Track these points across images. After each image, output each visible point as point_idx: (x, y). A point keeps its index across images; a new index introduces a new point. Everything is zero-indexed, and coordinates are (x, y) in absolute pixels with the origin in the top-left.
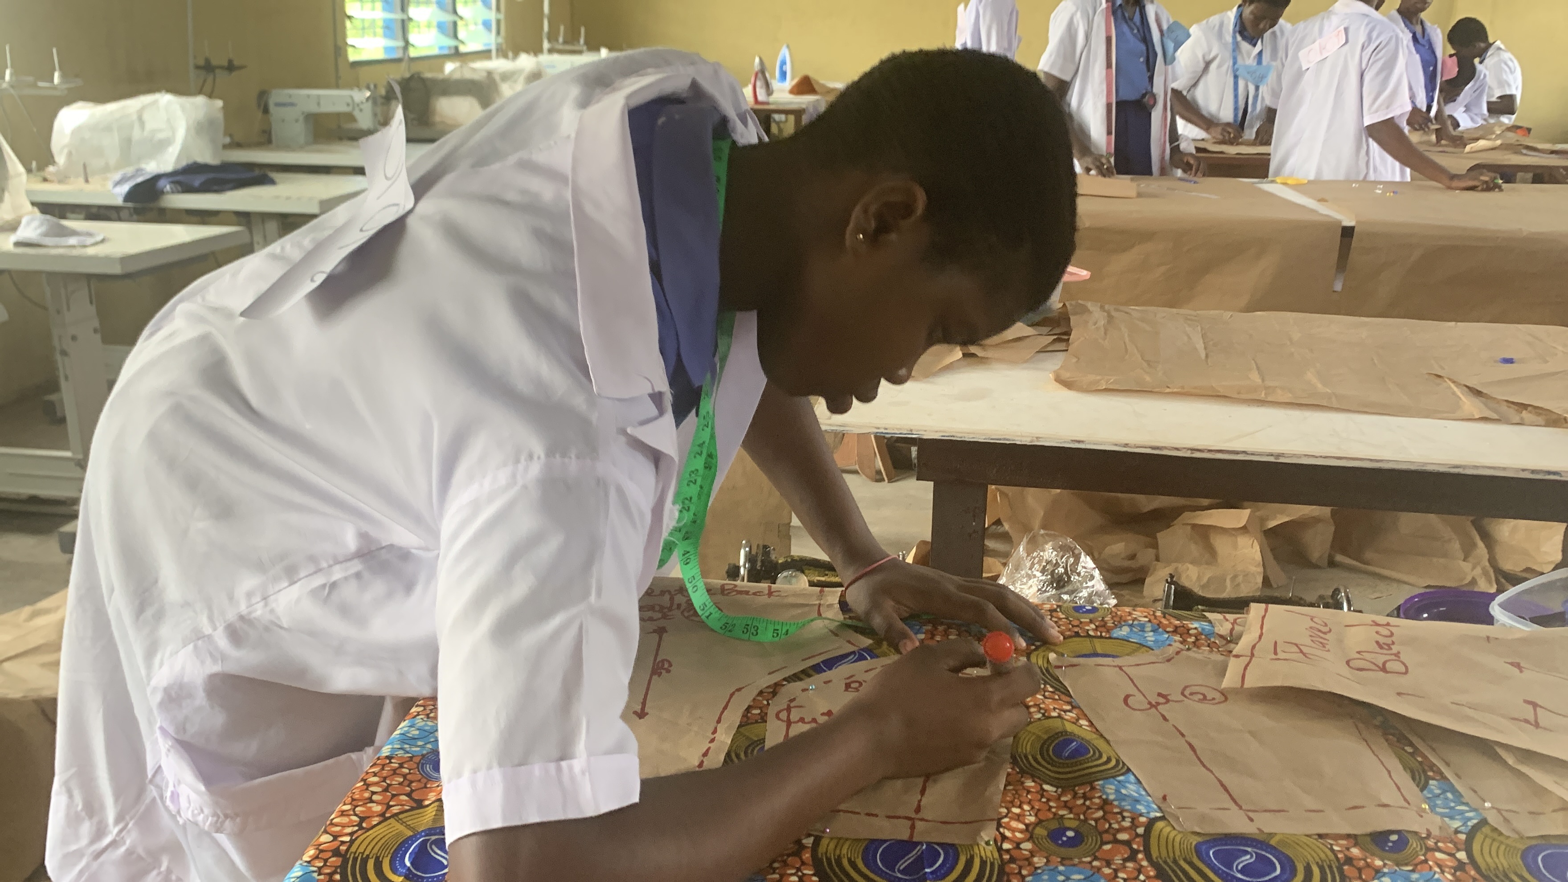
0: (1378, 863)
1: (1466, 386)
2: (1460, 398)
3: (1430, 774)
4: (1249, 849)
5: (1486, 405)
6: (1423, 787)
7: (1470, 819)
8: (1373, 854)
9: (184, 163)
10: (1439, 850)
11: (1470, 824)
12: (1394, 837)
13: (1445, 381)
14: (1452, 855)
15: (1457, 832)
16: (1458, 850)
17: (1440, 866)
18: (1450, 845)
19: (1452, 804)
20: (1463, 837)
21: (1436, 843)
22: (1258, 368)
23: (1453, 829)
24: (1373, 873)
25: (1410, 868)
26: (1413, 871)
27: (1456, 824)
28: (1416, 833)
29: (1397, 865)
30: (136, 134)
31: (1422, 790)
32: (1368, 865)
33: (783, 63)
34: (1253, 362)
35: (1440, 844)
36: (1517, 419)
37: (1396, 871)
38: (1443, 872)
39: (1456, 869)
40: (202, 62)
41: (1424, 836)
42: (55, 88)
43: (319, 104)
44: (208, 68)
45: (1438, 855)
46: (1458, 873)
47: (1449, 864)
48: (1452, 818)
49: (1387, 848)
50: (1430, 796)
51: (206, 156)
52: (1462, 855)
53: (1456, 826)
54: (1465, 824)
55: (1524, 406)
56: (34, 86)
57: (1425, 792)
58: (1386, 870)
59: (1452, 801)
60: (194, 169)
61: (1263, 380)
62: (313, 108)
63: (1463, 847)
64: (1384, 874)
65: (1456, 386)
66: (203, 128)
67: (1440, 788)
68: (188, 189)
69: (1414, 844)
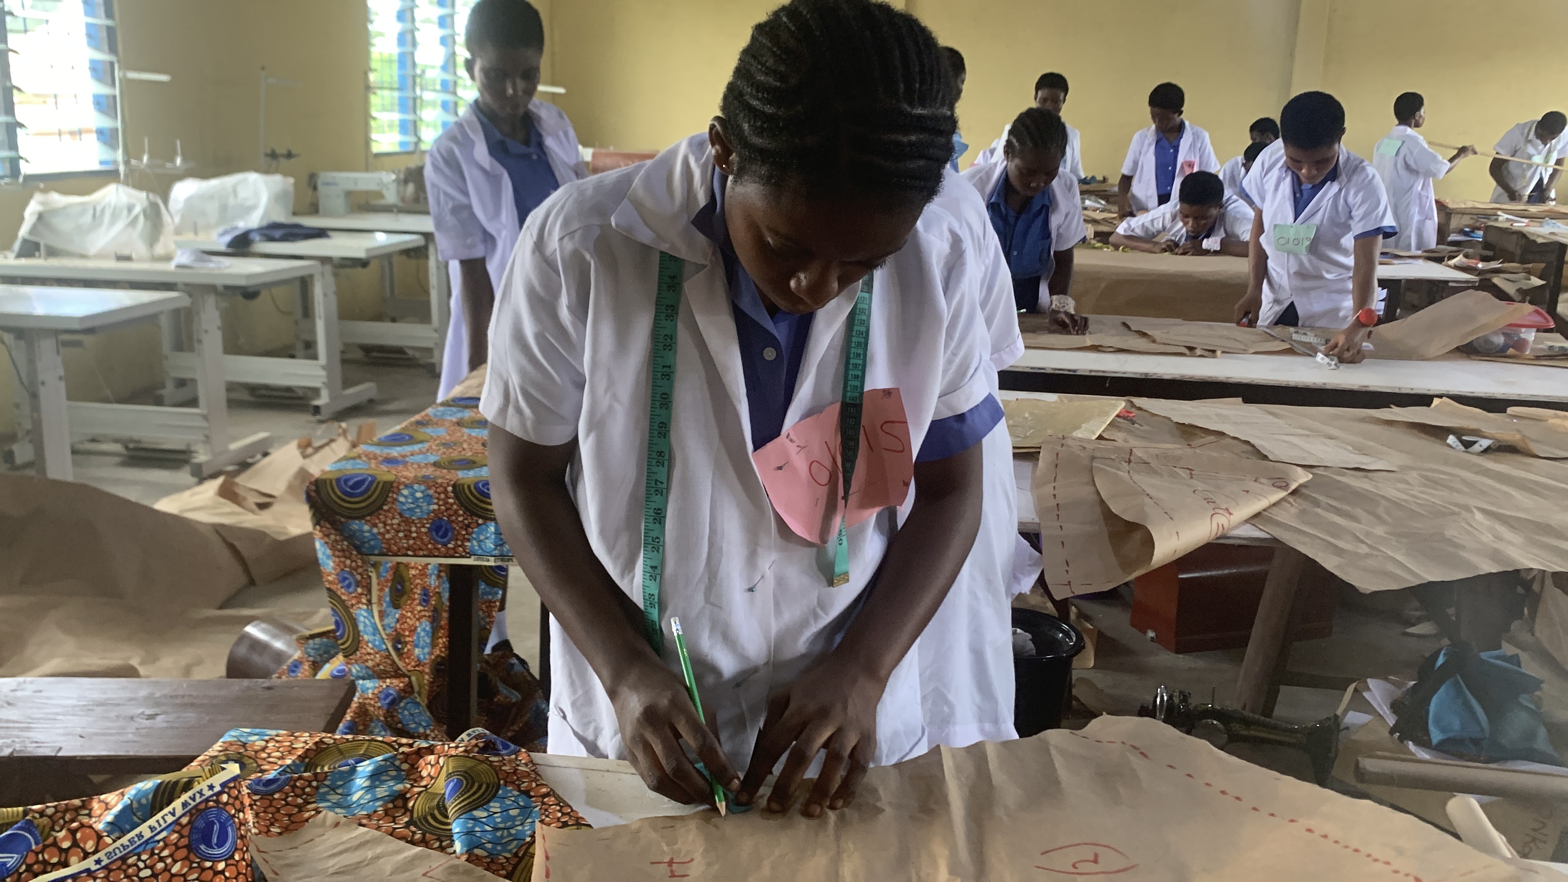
9: (265, 223)
30: (231, 201)
40: (269, 151)
42: (176, 168)
43: (356, 184)
44: (273, 155)
51: (282, 217)
56: (163, 165)
60: (275, 226)
62: (351, 187)
66: (278, 198)
68: (272, 239)
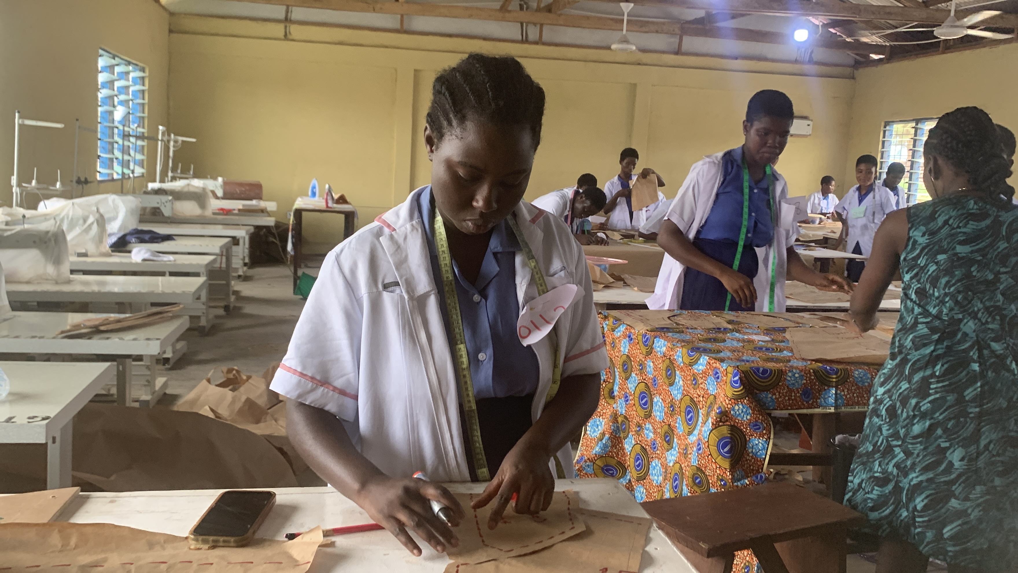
33: (314, 187)
40: (77, 179)
42: (57, 190)
44: (79, 182)
56: (47, 189)
60: (139, 232)
66: (133, 212)
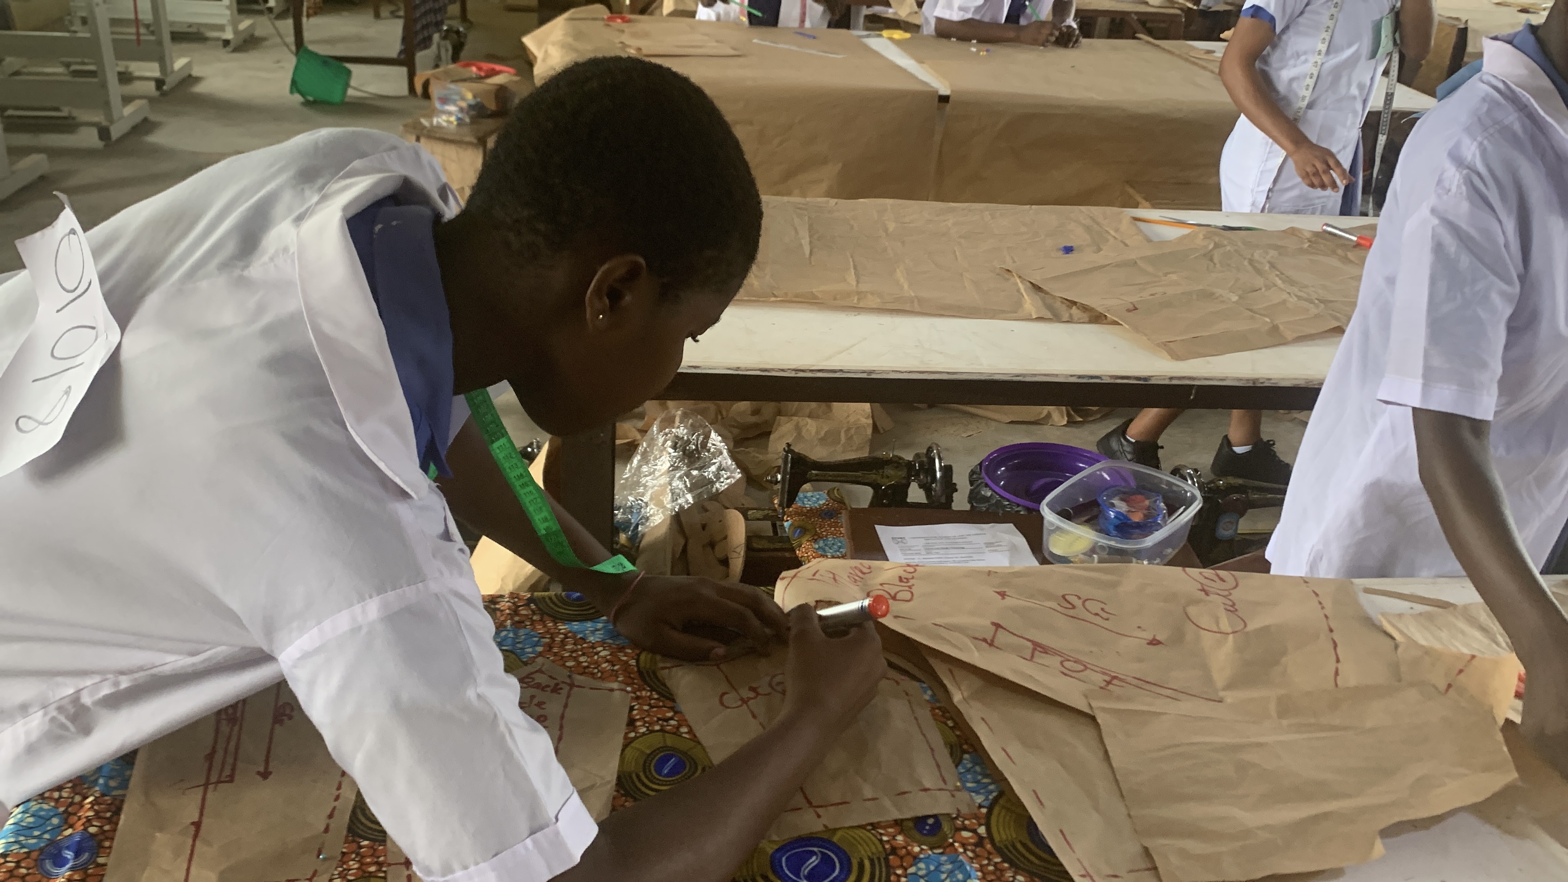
0: (917, 849)
1: (1031, 283)
2: (1023, 296)
3: (965, 747)
4: (815, 849)
5: (1043, 300)
6: (958, 763)
7: (991, 792)
8: (915, 840)
10: (965, 828)
11: (991, 797)
12: (931, 821)
13: (1013, 276)
14: (974, 831)
15: (980, 806)
16: (980, 825)
17: (963, 845)
18: (974, 821)
19: (980, 777)
20: (984, 810)
21: (963, 822)
22: (855, 268)
23: (977, 805)
24: (912, 859)
25: (940, 851)
26: (942, 854)
27: (979, 799)
28: (948, 815)
29: (931, 849)
31: (957, 766)
32: (909, 853)
34: (851, 260)
35: (967, 822)
36: (1066, 318)
37: (929, 855)
38: (965, 850)
39: (976, 845)
41: (954, 816)
45: (965, 834)
46: (978, 850)
47: (972, 841)
48: (977, 792)
49: (925, 832)
50: (962, 771)
52: (982, 830)
53: (979, 801)
54: (987, 799)
55: (1074, 303)
57: (960, 767)
58: (922, 856)
59: (980, 774)
61: (858, 282)
63: (983, 821)
64: (921, 860)
65: (1021, 282)
67: (971, 762)
69: (946, 827)
